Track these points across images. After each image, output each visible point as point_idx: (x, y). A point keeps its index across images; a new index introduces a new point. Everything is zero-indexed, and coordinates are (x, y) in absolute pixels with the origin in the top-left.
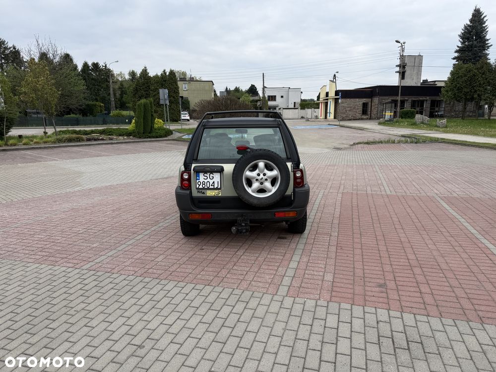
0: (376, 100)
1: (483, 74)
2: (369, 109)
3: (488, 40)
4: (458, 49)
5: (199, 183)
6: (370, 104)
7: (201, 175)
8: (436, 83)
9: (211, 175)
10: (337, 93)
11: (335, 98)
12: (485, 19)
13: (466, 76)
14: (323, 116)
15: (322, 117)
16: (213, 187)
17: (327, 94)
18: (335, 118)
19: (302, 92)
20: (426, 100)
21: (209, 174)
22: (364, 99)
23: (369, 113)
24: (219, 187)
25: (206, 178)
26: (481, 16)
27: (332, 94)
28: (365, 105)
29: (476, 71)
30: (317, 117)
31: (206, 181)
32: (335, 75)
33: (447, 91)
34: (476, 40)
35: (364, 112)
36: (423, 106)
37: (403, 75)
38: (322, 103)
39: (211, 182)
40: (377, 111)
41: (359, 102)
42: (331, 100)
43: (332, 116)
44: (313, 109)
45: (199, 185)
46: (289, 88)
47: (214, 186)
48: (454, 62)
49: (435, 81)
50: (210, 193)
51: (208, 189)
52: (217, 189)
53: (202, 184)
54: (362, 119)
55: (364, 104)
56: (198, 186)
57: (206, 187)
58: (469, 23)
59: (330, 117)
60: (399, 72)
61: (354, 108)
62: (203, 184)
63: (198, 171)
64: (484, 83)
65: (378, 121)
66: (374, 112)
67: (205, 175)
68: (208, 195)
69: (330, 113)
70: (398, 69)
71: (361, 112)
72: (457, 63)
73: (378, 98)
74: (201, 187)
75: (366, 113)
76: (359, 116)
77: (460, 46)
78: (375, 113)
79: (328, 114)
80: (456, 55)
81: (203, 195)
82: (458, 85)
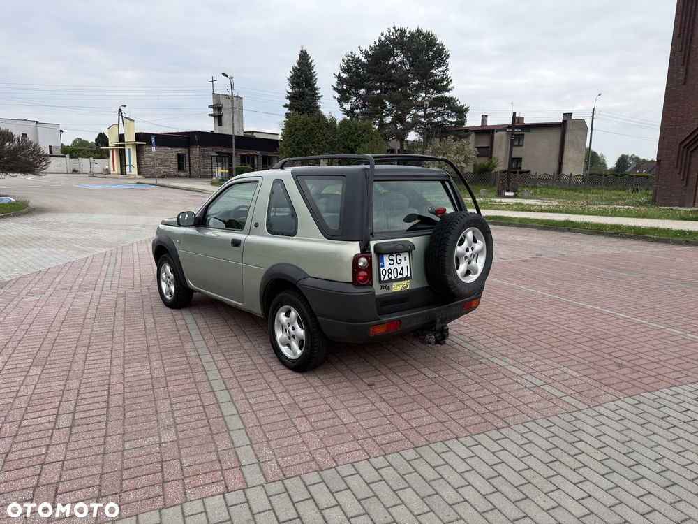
0: (196, 151)
1: (320, 129)
2: (187, 163)
3: (318, 89)
4: (289, 95)
5: (384, 273)
6: (187, 156)
7: (386, 258)
8: (255, 134)
9: (399, 257)
10: (139, 136)
11: (137, 145)
12: (313, 64)
13: (303, 129)
14: (118, 170)
15: (116, 172)
16: (401, 276)
17: (121, 138)
18: (139, 173)
19: (61, 131)
20: (257, 156)
21: (395, 255)
22: (179, 149)
23: (188, 168)
24: (409, 275)
25: (392, 262)
26: (308, 59)
27: (130, 138)
28: (180, 157)
29: (313, 124)
30: (107, 172)
31: (392, 267)
32: (120, 110)
33: (285, 146)
34: (306, 87)
35: (181, 167)
36: (254, 163)
37: (219, 119)
38: (113, 150)
39: (399, 267)
40: (199, 167)
41: (172, 153)
42: (131, 147)
43: (135, 171)
44: (92, 159)
45: (385, 276)
46: (37, 122)
47: (402, 274)
48: (286, 110)
49: (253, 132)
50: (397, 287)
51: (397, 280)
52: (407, 278)
53: (387, 273)
54: (179, 177)
55: (179, 155)
56: (382, 277)
57: (393, 278)
58: (297, 66)
59: (130, 171)
60: (213, 115)
61: (166, 161)
62: (389, 273)
63: (380, 253)
64: (322, 140)
65: (210, 180)
66: (195, 167)
67: (391, 258)
68: (394, 290)
69: (130, 166)
70: (211, 111)
71: (177, 167)
72: (289, 112)
73: (198, 149)
74: (386, 278)
75: (183, 168)
76: (174, 171)
77: (290, 91)
78: (196, 169)
79: (128, 168)
80: (288, 102)
81: (387, 292)
82: (297, 140)
